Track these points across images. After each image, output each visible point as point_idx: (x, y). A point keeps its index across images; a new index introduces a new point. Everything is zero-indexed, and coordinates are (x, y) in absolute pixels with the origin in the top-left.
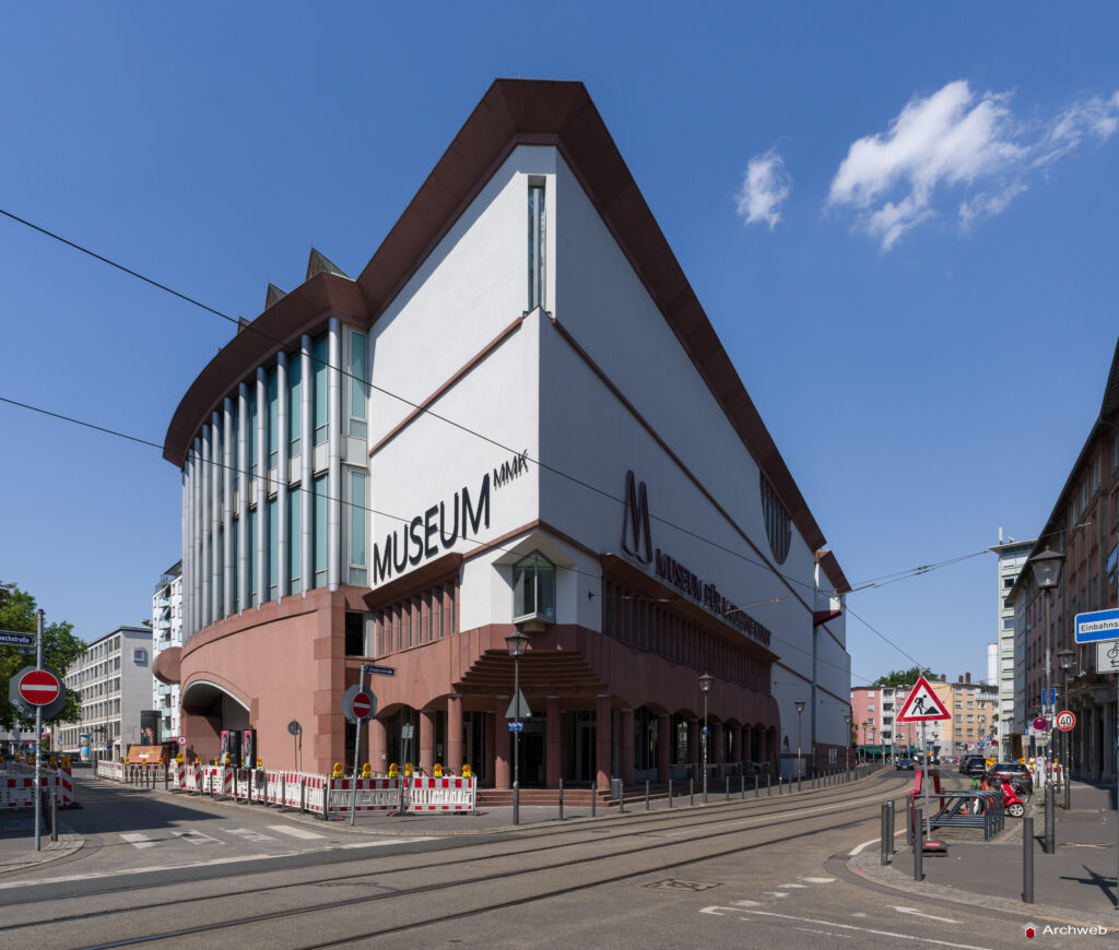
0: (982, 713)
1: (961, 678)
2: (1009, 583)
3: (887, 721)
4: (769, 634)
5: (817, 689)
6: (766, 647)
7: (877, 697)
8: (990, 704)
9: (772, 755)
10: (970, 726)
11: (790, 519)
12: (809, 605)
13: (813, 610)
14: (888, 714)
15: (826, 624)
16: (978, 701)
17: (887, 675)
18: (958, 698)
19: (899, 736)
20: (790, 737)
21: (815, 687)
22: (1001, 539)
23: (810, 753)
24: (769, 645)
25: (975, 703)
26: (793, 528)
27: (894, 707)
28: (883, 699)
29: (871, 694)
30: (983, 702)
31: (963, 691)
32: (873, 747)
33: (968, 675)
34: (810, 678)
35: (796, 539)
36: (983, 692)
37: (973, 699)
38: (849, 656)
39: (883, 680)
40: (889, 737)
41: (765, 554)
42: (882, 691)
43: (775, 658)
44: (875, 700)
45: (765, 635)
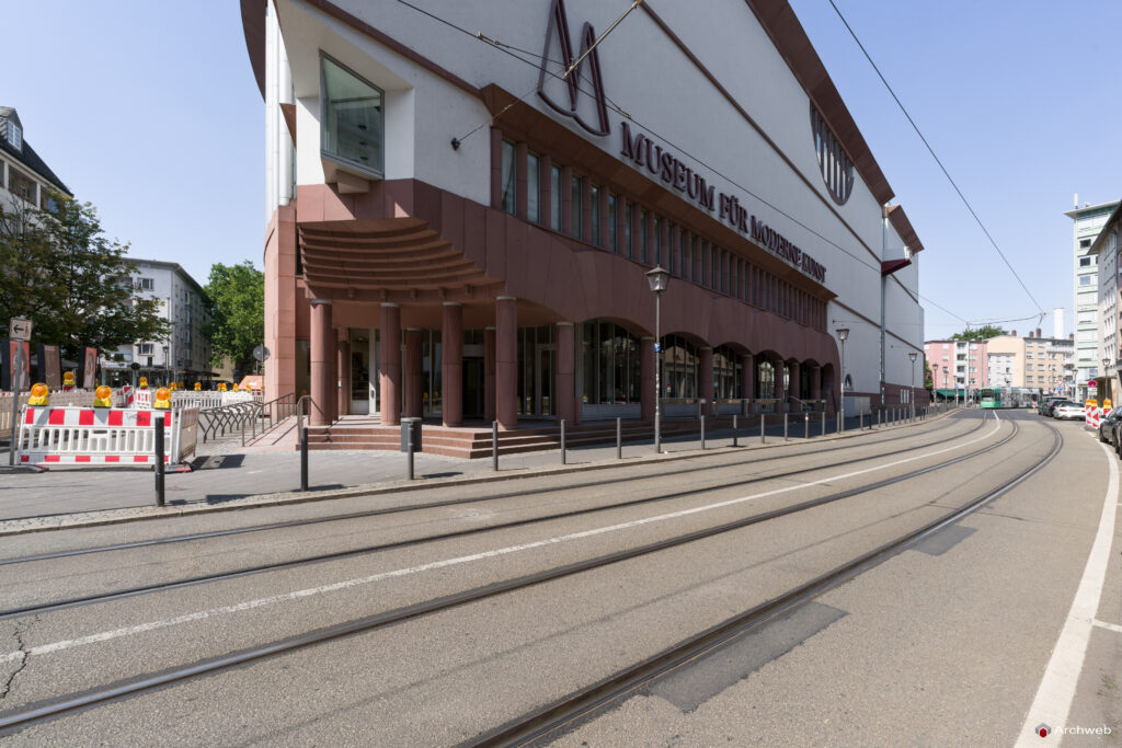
0: (1052, 363)
1: (1032, 333)
2: (1085, 244)
3: (960, 369)
4: (824, 270)
5: (886, 334)
6: (820, 282)
7: (951, 349)
8: (1061, 356)
9: (829, 392)
10: (1041, 374)
11: (852, 165)
12: (876, 254)
13: (881, 260)
14: (961, 363)
15: (895, 273)
16: (1049, 353)
17: (961, 332)
18: (1028, 350)
19: (972, 381)
20: (853, 377)
21: (884, 332)
22: (1076, 204)
23: (878, 391)
24: (823, 281)
25: (1046, 355)
26: (855, 174)
27: (967, 357)
28: (956, 350)
29: (946, 346)
30: (1054, 353)
31: (1034, 344)
32: (946, 390)
33: (1039, 331)
34: (878, 322)
35: (859, 185)
36: (1054, 344)
37: (1045, 351)
38: (923, 310)
39: (956, 336)
40: (963, 382)
41: (820, 191)
42: (955, 344)
43: (831, 296)
44: (949, 352)
45: (820, 271)
